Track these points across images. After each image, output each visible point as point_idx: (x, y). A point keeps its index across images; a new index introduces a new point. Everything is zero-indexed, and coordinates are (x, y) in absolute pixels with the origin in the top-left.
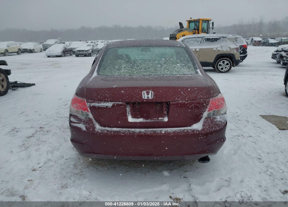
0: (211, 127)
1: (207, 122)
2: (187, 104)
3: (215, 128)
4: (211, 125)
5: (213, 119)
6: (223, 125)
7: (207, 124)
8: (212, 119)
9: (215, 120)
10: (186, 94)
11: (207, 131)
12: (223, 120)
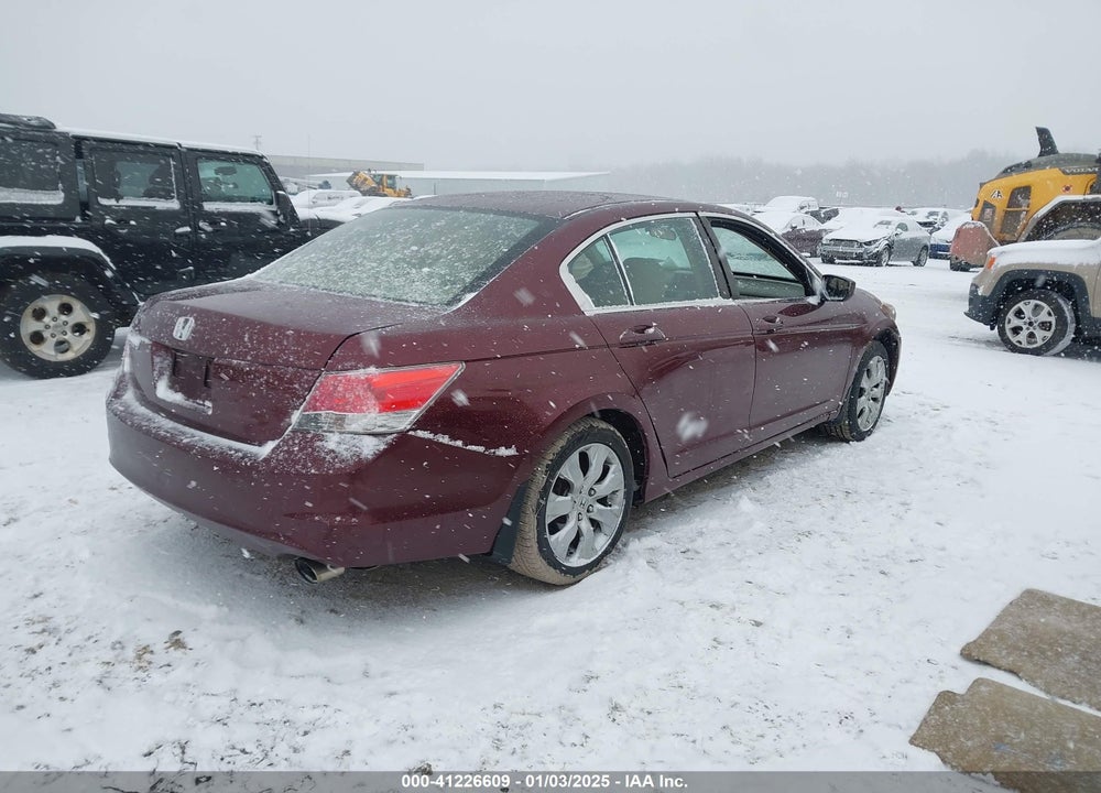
0: (293, 460)
1: (291, 443)
2: (248, 373)
3: (304, 466)
4: (296, 455)
5: (312, 438)
6: (338, 465)
7: (286, 448)
8: (309, 436)
9: (319, 443)
10: (252, 344)
11: (276, 468)
12: (347, 450)
